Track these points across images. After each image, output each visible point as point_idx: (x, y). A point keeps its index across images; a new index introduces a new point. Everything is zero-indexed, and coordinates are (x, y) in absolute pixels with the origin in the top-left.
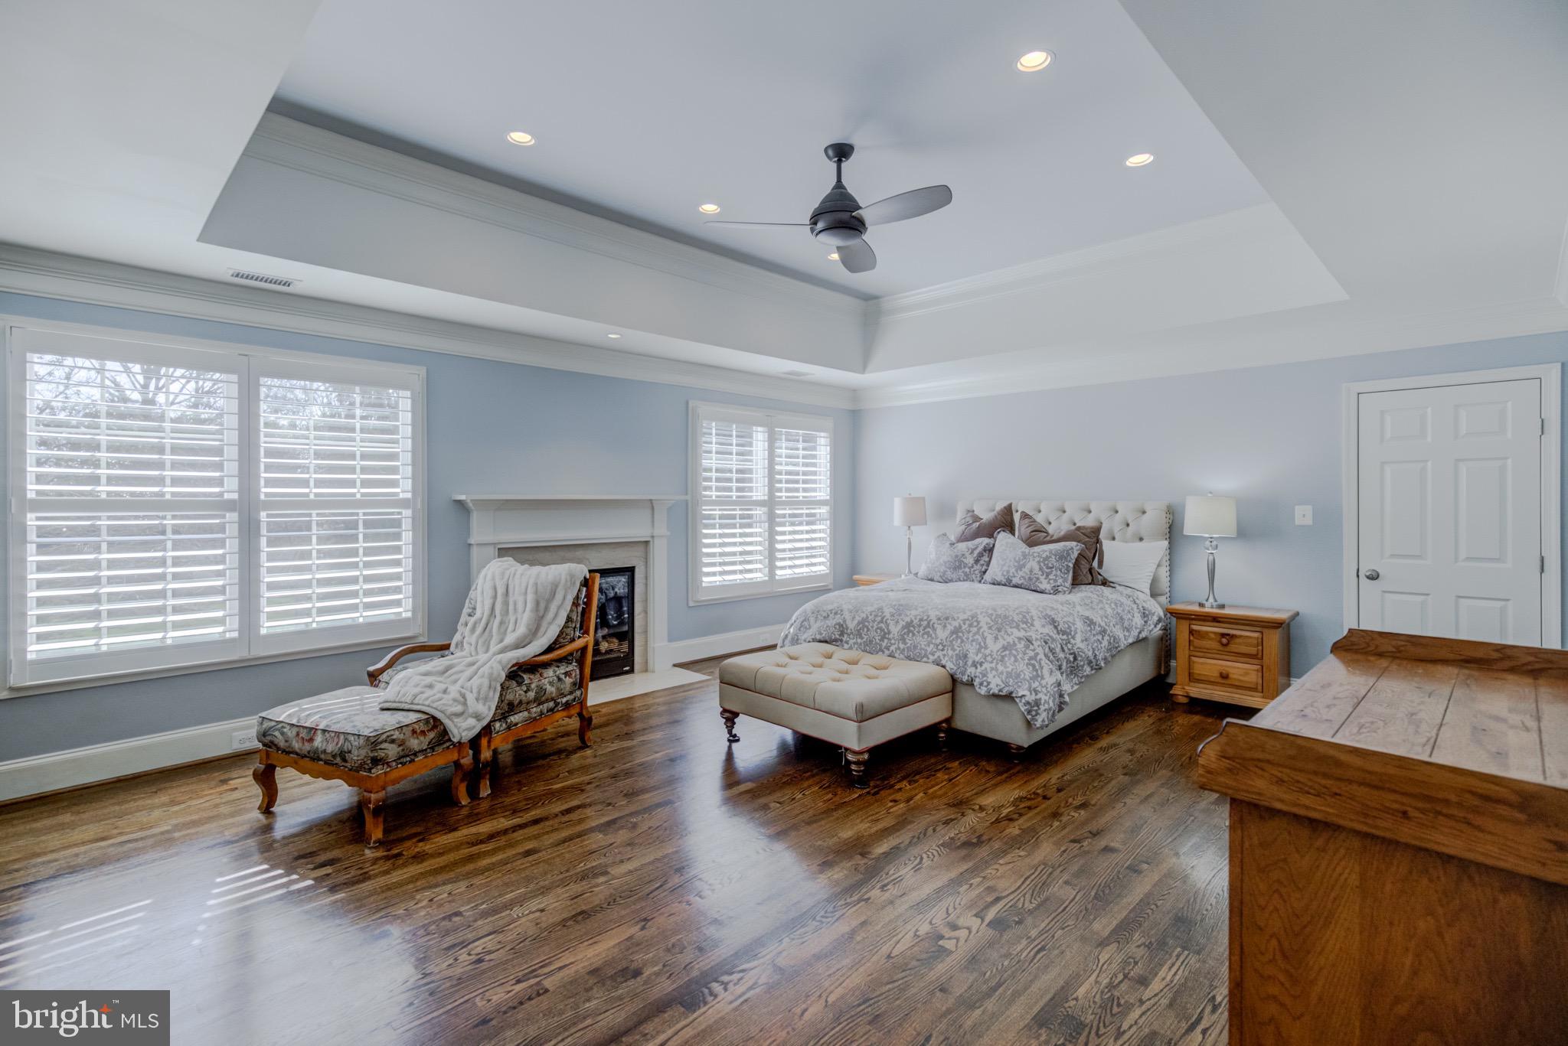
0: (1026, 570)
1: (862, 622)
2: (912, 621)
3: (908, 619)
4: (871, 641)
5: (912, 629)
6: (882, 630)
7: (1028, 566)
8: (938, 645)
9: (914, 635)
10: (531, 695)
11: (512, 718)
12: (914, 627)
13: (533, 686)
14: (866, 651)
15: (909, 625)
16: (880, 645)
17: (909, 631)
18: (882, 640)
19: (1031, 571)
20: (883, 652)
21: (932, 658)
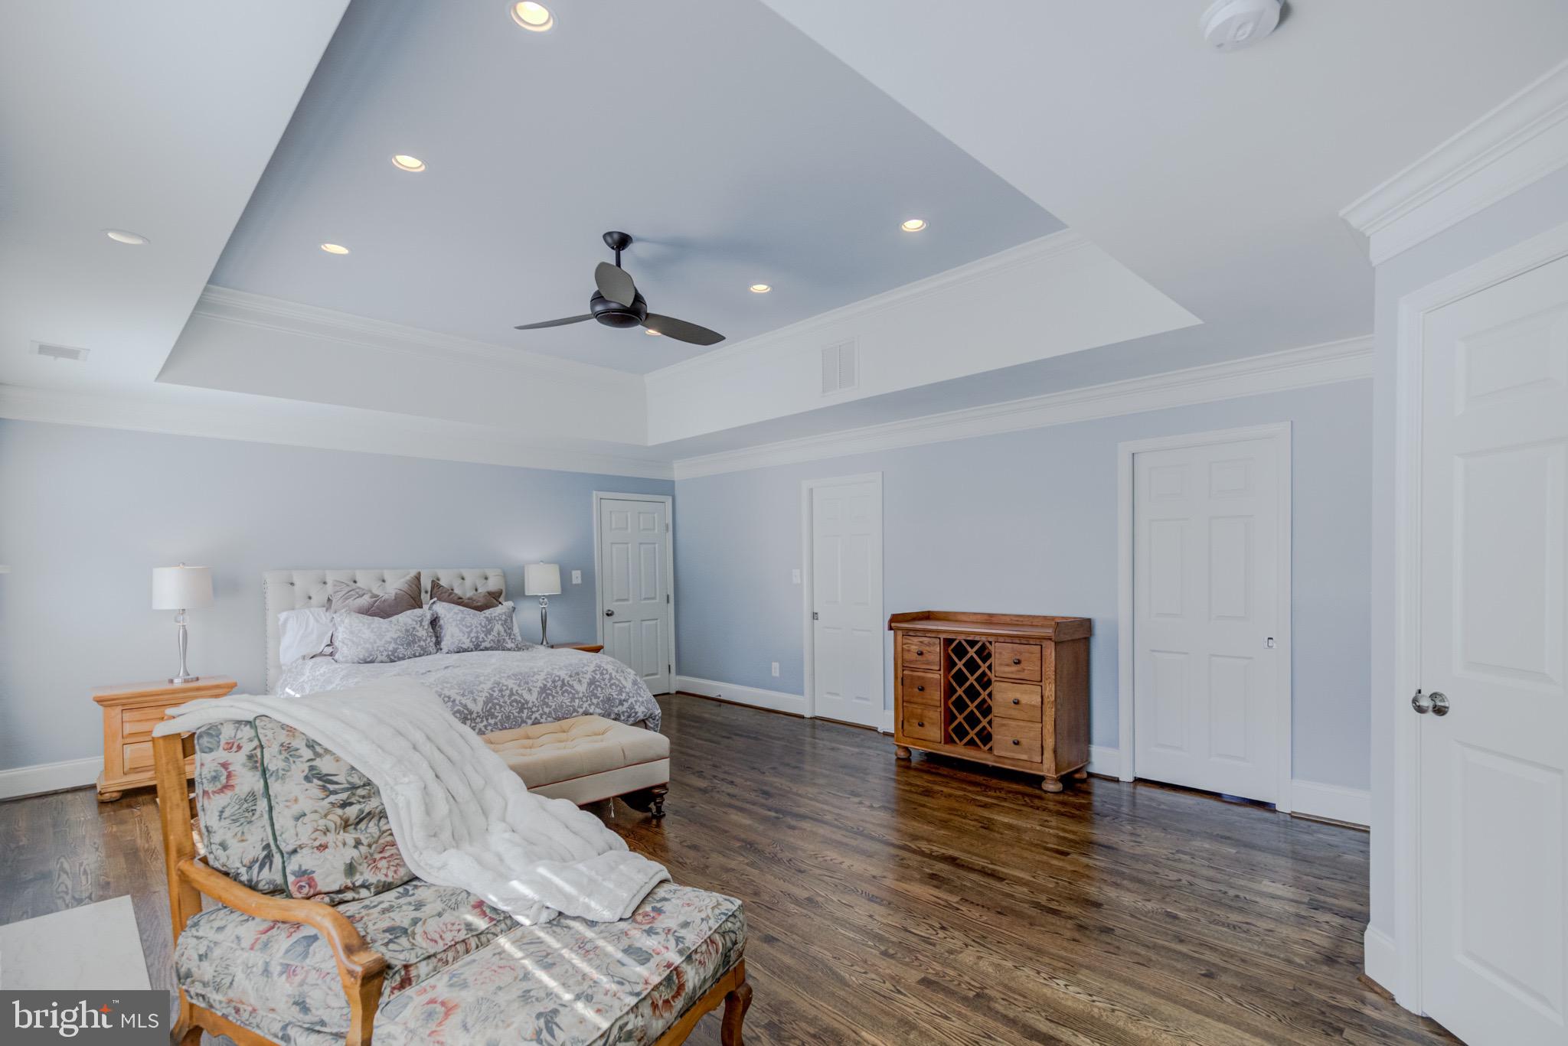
0: (495, 633)
1: (489, 699)
2: (545, 686)
3: (539, 684)
4: (508, 718)
5: (548, 692)
6: (517, 702)
7: (496, 629)
8: (582, 698)
9: (554, 697)
12: (549, 689)
14: (506, 728)
15: (544, 689)
16: (521, 717)
17: (548, 695)
18: (521, 711)
19: (499, 634)
20: (526, 722)
21: (581, 711)
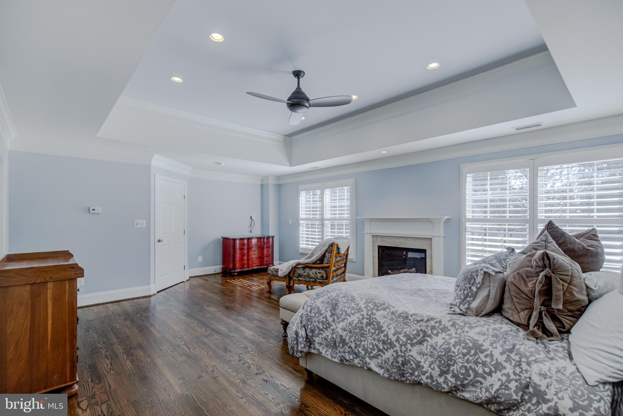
10: (305, 274)
11: (299, 278)
13: (306, 272)
